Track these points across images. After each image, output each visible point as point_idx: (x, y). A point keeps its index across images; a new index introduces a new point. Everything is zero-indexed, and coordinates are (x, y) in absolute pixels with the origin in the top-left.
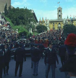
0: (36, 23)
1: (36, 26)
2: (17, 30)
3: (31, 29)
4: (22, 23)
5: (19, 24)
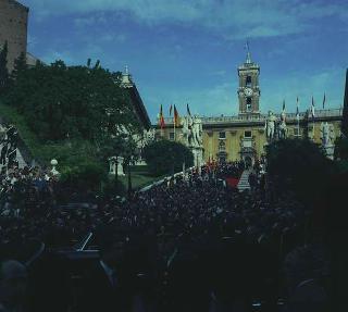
0: (141, 132)
1: (139, 144)
2: (54, 162)
3: (121, 160)
4: (75, 130)
5: (63, 137)
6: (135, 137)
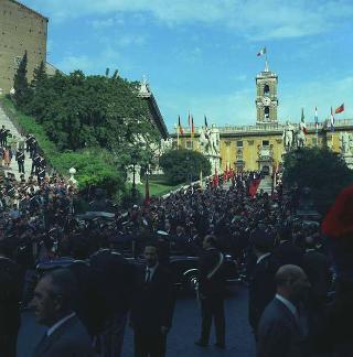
0: (158, 141)
3: (138, 168)
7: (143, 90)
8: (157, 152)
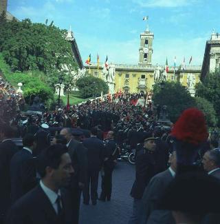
0: (77, 70)
3: (63, 86)
5: (27, 68)
6: (73, 73)
7: (69, 35)
8: (75, 77)
